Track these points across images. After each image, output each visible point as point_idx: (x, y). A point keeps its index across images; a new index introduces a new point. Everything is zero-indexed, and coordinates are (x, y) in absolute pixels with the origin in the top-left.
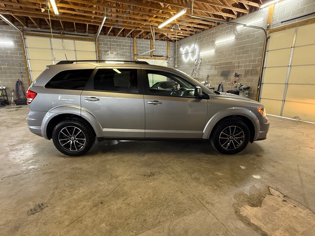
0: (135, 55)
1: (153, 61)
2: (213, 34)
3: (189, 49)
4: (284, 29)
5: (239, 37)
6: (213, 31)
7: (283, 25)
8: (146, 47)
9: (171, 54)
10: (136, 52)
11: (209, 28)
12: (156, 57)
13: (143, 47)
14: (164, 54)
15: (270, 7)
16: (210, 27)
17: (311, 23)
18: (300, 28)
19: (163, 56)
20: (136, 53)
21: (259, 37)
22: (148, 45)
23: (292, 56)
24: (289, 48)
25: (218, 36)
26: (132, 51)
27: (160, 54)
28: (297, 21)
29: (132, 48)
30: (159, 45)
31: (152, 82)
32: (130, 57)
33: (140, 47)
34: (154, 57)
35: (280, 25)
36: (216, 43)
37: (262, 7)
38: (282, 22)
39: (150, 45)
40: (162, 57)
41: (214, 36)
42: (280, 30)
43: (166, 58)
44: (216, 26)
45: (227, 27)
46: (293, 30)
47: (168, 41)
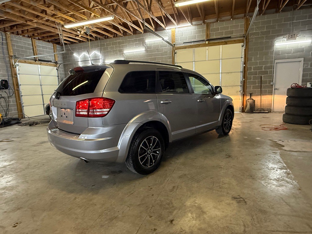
0: (12, 56)
1: (39, 67)
2: (119, 43)
3: (78, 57)
4: (185, 48)
5: (149, 49)
6: (119, 41)
7: (184, 45)
8: (26, 48)
9: (59, 59)
10: (12, 53)
11: (114, 37)
12: (42, 62)
13: (22, 47)
14: (52, 59)
15: (172, 30)
16: (116, 36)
17: (202, 47)
18: (197, 49)
19: (51, 61)
20: (12, 55)
21: (167, 52)
22: (29, 44)
23: (194, 67)
24: (191, 62)
25: (126, 46)
26: (5, 51)
27: (47, 58)
28: (192, 44)
29: (5, 47)
30: (43, 47)
31: (41, 94)
32: (4, 59)
33: (18, 46)
34: (40, 62)
35: (181, 45)
36: (125, 52)
37: (167, 28)
38: (184, 43)
39: (32, 45)
40: (49, 63)
41: (121, 45)
42: (183, 49)
43: (55, 64)
44: (122, 36)
45: (134, 39)
46: (191, 49)
47: (54, 43)
